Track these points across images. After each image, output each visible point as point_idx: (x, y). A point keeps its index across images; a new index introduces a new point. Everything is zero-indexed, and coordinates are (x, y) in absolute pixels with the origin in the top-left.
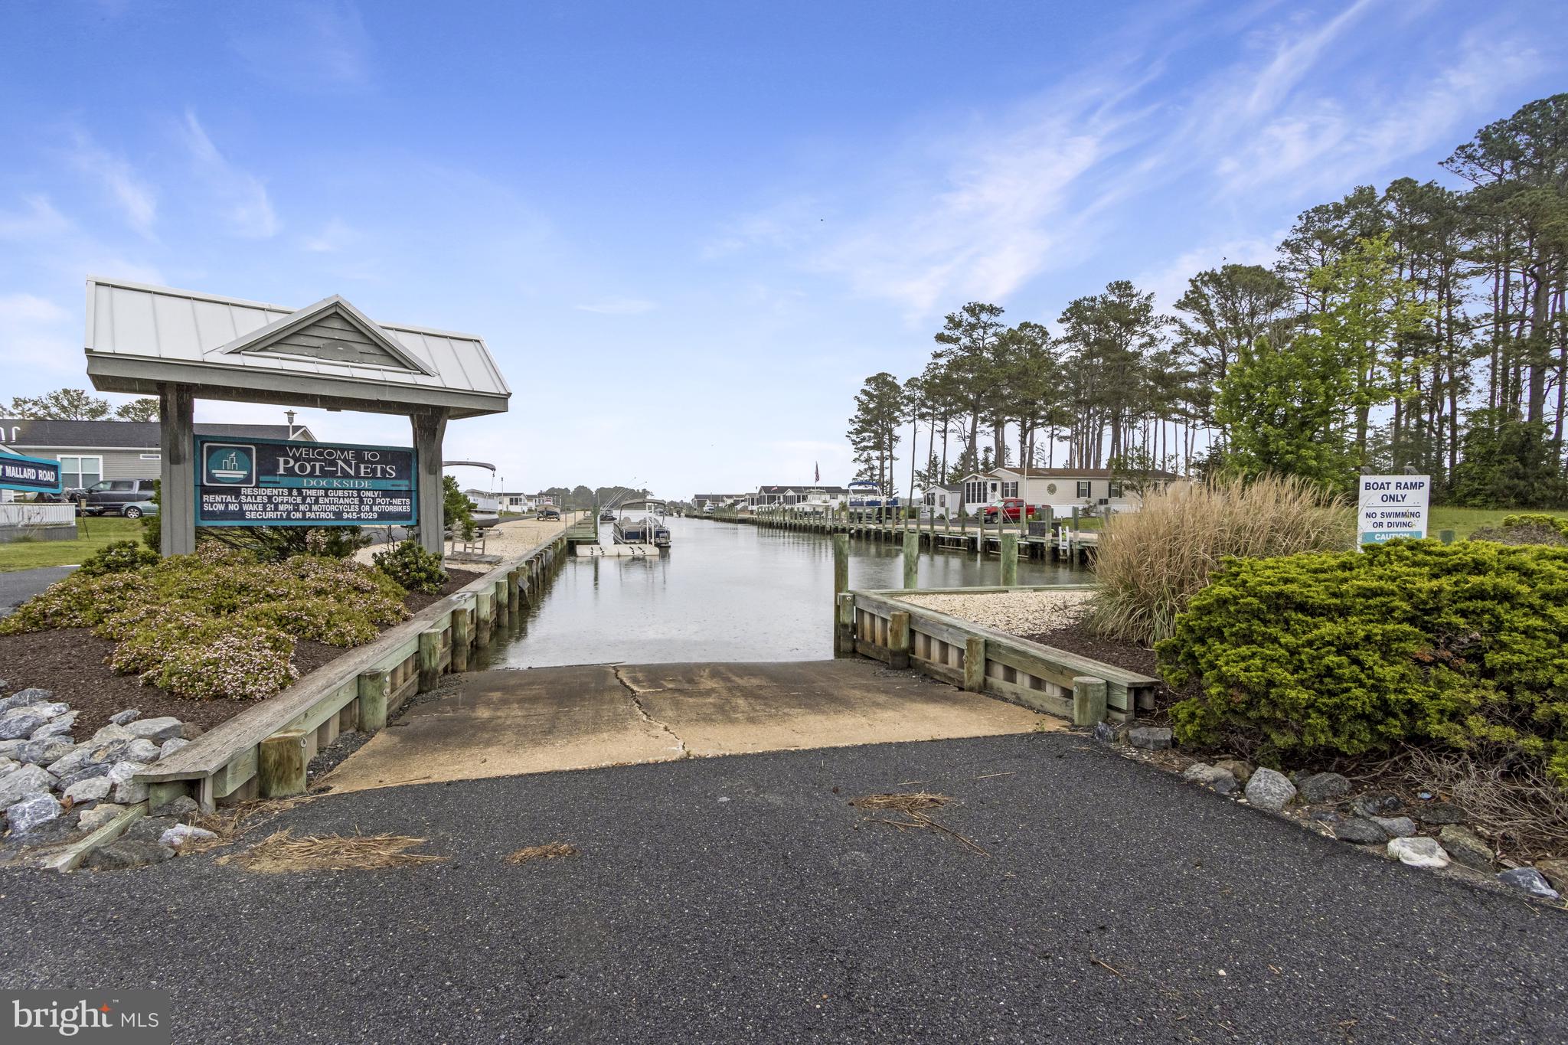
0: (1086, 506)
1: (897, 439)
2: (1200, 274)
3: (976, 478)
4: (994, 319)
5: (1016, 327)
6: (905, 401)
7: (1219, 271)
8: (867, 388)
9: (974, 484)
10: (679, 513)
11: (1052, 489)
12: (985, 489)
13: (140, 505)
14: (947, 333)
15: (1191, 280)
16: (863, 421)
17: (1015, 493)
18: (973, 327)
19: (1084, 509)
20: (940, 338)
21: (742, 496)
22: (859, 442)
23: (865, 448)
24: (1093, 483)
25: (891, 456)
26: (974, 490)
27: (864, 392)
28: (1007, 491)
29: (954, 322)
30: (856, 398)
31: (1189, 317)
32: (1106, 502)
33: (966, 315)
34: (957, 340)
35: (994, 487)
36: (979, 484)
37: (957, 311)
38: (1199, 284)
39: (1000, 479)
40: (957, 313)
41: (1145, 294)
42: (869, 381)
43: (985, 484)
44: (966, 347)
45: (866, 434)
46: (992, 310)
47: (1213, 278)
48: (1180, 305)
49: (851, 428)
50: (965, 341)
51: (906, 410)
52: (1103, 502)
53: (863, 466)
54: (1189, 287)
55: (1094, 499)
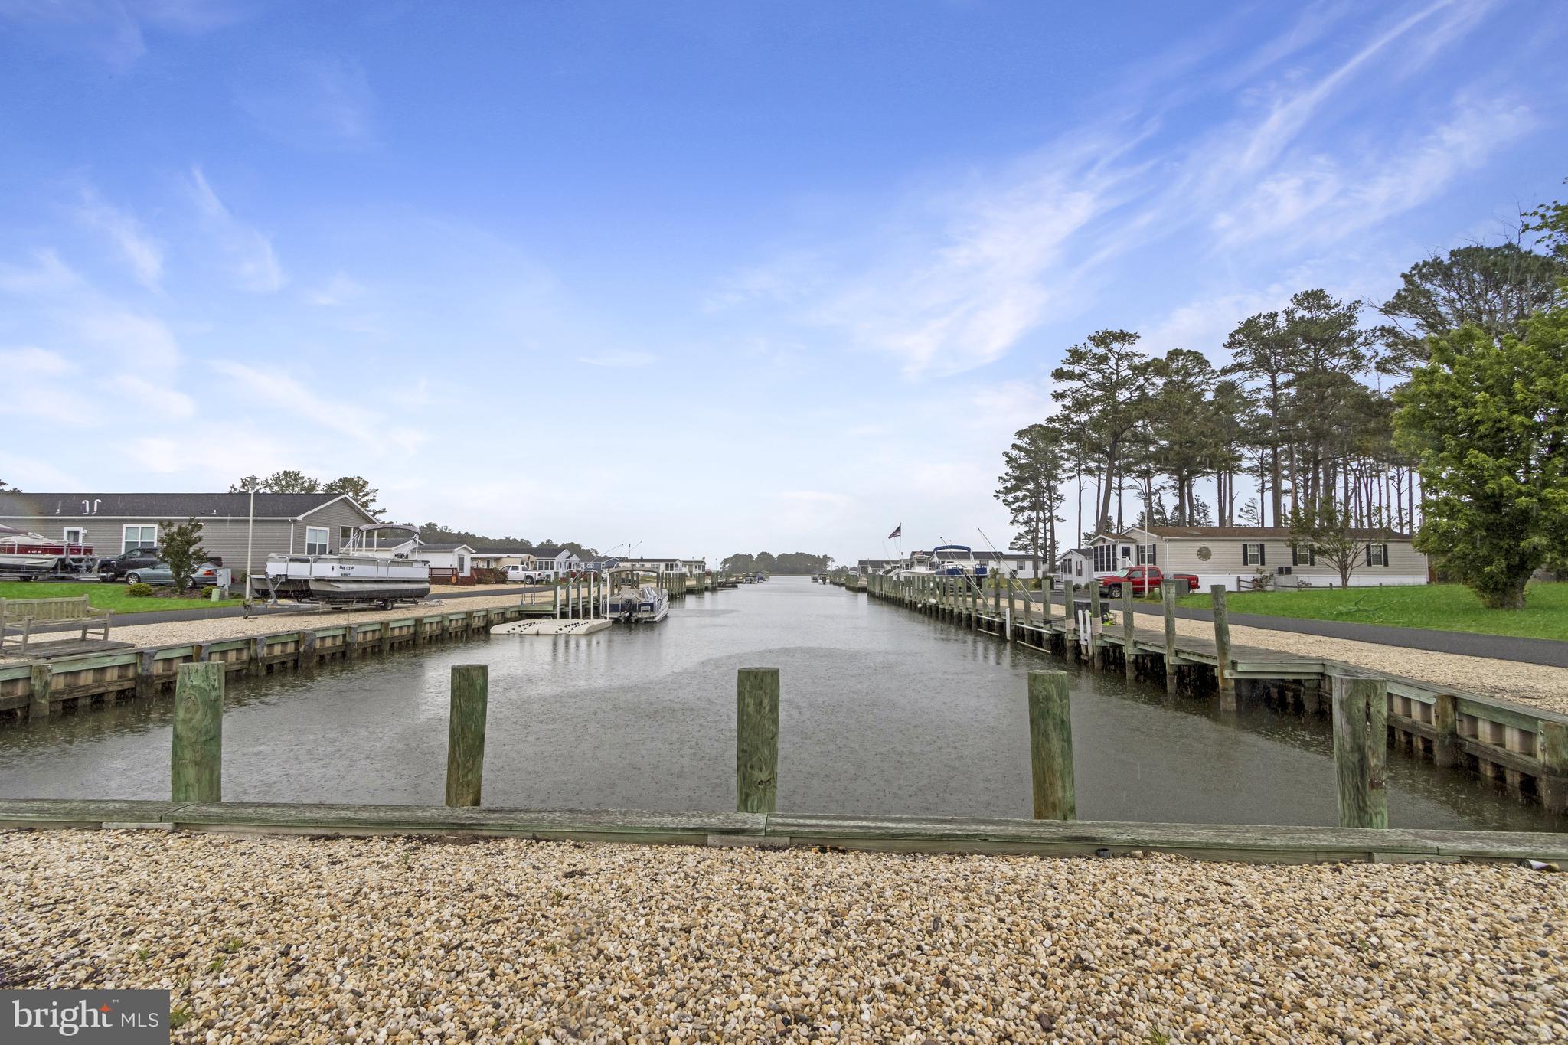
0: (1258, 576)
1: (1060, 498)
2: (1417, 265)
3: (1104, 541)
4: (1127, 348)
5: (1163, 357)
6: (1066, 455)
7: (1445, 258)
8: (1019, 442)
9: (1102, 548)
10: (824, 580)
11: (1204, 554)
12: (1115, 555)
13: (138, 572)
14: (1066, 368)
15: (1404, 276)
16: (1015, 478)
17: (1153, 559)
18: (1104, 359)
19: (1254, 580)
20: (1059, 375)
21: (896, 562)
22: (1013, 503)
23: (1021, 509)
24: (1268, 546)
25: (1052, 516)
26: (1102, 555)
27: (1014, 446)
28: (1143, 556)
29: (1076, 355)
30: (1006, 454)
31: (1408, 325)
32: (1288, 571)
33: (1091, 346)
34: (1082, 376)
35: (1126, 552)
36: (1108, 547)
37: (1081, 341)
38: (1417, 279)
39: (1134, 541)
40: (1080, 346)
41: (1346, 303)
42: (1020, 434)
43: (1114, 547)
44: (1098, 384)
45: (1020, 494)
46: (1123, 337)
47: (1435, 269)
48: (1389, 309)
49: (1000, 487)
50: (1096, 377)
51: (1068, 465)
52: (1285, 571)
53: (1023, 529)
54: (1401, 284)
55: (1270, 568)
